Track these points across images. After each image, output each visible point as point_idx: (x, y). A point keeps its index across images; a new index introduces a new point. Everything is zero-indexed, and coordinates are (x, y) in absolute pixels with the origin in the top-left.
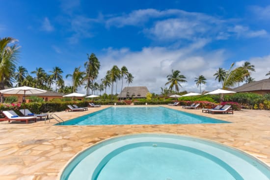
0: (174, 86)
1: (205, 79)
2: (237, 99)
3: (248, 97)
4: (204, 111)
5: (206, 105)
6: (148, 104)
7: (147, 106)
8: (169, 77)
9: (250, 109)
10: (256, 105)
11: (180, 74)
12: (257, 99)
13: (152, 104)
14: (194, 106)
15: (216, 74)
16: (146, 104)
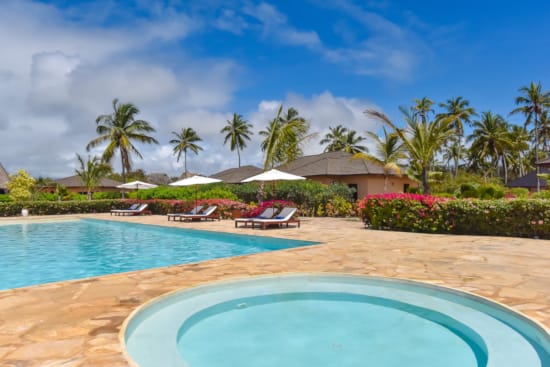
0: (118, 152)
1: (197, 139)
2: (286, 194)
3: (305, 188)
4: (239, 224)
5: (228, 210)
6: (30, 213)
7: (25, 220)
8: (101, 123)
9: (310, 216)
10: (320, 208)
11: (136, 117)
12: (321, 195)
13: (47, 214)
14: (201, 212)
15: (226, 129)
16: (25, 212)
